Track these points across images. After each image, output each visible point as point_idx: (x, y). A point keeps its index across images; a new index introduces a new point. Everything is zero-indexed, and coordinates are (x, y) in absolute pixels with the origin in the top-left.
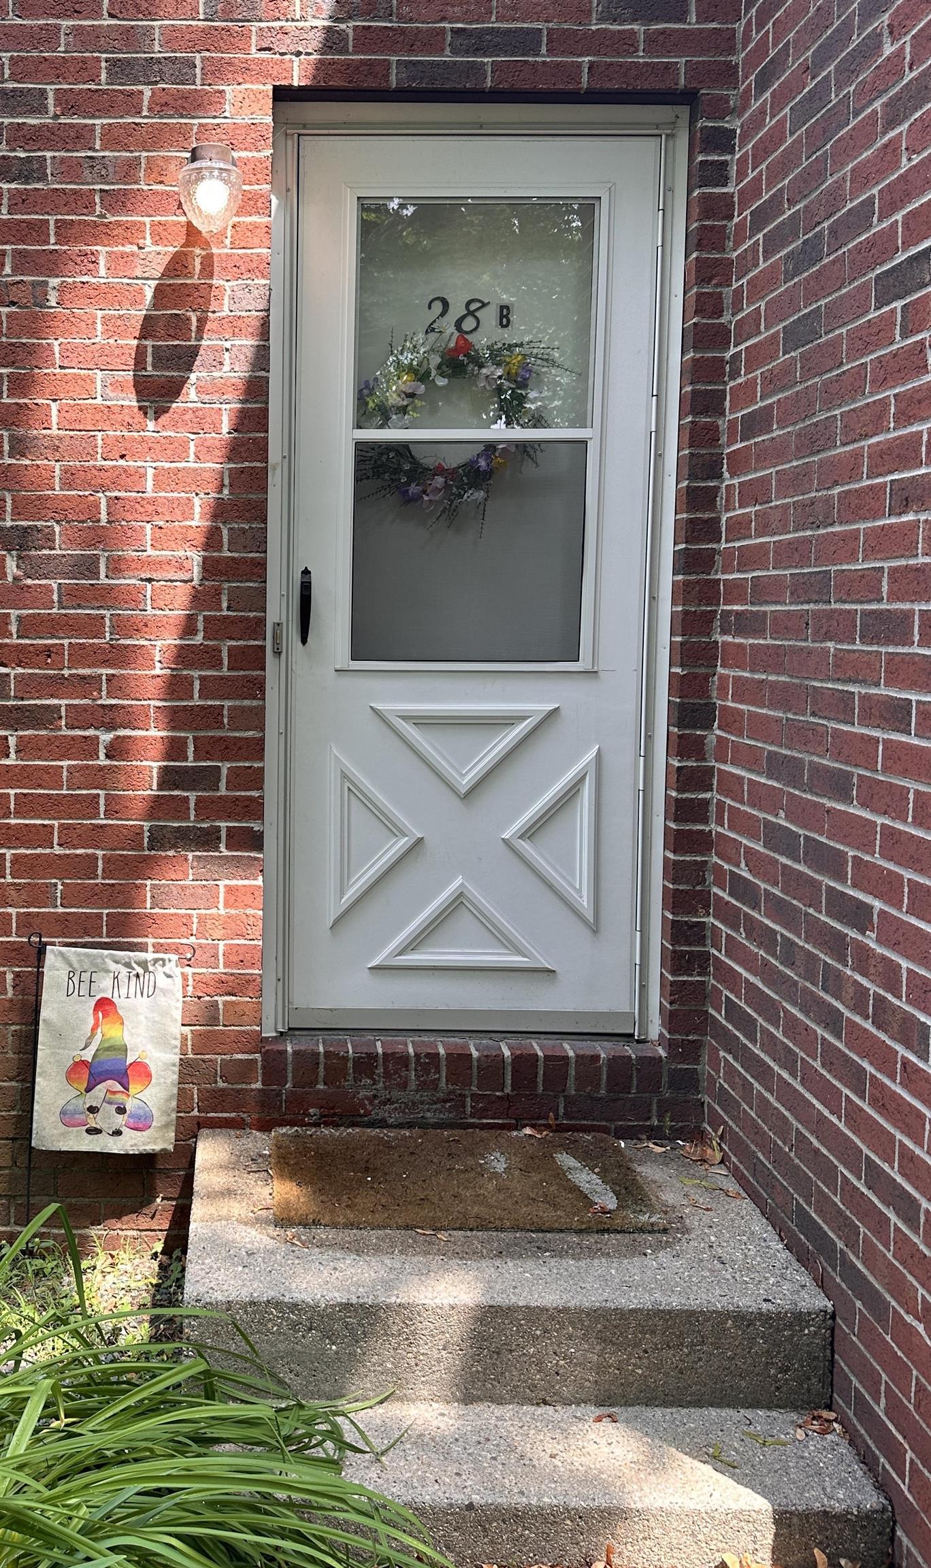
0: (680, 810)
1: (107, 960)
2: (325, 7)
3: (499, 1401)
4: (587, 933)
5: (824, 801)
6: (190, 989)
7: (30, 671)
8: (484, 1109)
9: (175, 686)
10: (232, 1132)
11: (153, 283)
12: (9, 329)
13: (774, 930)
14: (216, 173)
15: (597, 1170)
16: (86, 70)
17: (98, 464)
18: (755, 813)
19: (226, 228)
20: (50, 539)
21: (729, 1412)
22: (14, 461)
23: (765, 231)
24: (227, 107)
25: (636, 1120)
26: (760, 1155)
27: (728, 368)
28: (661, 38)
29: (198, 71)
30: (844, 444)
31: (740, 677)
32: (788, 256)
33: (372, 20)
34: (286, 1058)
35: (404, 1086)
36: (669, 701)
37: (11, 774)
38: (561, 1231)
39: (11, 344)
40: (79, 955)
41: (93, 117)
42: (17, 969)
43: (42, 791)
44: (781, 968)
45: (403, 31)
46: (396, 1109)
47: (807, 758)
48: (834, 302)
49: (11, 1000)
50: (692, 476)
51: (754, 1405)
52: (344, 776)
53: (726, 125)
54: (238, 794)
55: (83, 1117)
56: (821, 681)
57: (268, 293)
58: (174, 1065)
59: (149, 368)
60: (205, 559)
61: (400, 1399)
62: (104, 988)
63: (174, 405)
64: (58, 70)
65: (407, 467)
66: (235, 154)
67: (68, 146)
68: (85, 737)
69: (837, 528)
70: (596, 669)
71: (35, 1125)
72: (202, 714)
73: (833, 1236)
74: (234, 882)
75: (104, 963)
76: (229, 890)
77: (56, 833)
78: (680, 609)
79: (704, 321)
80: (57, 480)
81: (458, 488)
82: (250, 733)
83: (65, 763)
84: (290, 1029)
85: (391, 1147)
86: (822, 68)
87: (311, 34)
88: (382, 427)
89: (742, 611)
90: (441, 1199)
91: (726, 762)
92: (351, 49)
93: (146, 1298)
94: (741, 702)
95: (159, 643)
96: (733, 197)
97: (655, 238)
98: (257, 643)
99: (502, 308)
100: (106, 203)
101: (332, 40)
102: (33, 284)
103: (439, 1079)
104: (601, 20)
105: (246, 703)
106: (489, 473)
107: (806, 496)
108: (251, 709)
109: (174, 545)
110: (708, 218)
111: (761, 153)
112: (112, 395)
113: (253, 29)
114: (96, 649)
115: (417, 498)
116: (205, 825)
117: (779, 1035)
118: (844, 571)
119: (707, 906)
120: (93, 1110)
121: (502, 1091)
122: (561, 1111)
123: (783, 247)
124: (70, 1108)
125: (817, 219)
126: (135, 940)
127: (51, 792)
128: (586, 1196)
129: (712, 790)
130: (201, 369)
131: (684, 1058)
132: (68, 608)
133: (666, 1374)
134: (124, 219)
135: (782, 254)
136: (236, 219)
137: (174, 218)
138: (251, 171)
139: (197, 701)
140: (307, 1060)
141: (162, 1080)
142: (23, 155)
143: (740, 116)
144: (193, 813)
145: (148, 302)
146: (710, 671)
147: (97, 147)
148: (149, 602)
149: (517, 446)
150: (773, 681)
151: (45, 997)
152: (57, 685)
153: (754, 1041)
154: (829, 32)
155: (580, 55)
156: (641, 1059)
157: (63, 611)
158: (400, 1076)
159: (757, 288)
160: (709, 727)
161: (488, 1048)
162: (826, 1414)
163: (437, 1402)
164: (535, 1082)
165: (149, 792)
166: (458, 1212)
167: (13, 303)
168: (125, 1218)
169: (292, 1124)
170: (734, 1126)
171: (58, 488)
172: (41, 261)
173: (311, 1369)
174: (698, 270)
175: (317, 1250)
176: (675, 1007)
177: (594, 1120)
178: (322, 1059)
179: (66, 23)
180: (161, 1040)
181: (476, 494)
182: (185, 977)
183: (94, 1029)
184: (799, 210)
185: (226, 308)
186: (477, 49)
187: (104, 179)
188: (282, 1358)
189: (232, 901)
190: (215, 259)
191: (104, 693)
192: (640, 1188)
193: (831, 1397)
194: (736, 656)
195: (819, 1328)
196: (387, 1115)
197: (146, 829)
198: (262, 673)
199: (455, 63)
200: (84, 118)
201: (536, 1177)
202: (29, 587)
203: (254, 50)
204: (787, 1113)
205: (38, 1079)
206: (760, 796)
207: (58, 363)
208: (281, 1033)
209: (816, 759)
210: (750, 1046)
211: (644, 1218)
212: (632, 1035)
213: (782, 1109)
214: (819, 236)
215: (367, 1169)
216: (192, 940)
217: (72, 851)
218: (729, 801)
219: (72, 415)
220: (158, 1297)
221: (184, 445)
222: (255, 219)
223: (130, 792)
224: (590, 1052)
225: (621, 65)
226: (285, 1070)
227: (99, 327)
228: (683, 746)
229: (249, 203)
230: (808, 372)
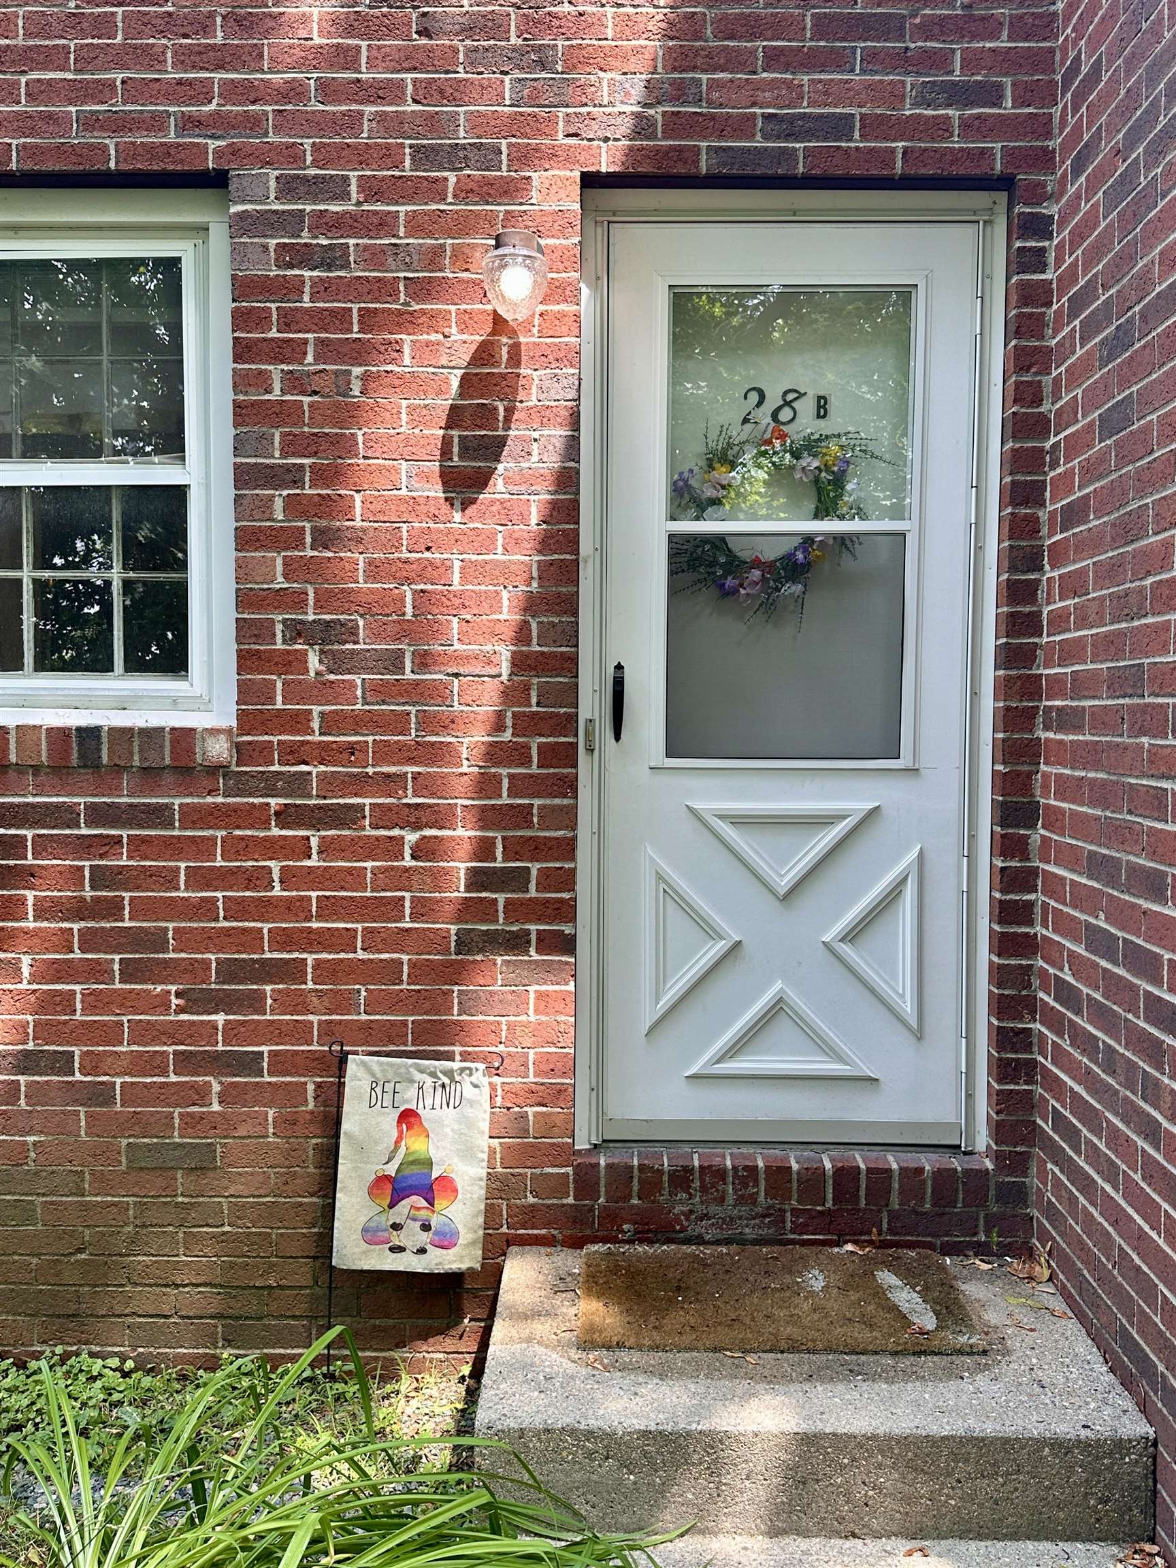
0: (1006, 912)
1: (411, 1070)
2: (633, 92)
3: (806, 1534)
4: (913, 1040)
5: (1140, 902)
6: (499, 1100)
7: (333, 769)
8: (805, 1225)
9: (485, 785)
10: (542, 1250)
11: (460, 372)
12: (310, 418)
13: (1095, 1037)
14: (520, 259)
15: (918, 1289)
16: (390, 156)
17: (403, 556)
18: (1077, 914)
19: (533, 315)
20: (353, 633)
21: (1048, 1545)
22: (316, 553)
23: (1082, 316)
24: (533, 193)
25: (963, 1235)
26: (1085, 1272)
27: (1048, 458)
28: (977, 123)
29: (504, 157)
30: (1155, 534)
31: (1061, 774)
32: (1102, 342)
33: (682, 104)
34: (599, 1172)
35: (722, 1200)
36: (992, 800)
37: (312, 876)
38: (876, 1353)
39: (315, 434)
40: (382, 1064)
41: (397, 203)
42: (319, 1080)
43: (345, 894)
44: (1103, 1076)
45: (713, 117)
46: (713, 1224)
47: (1125, 857)
48: (1145, 388)
49: (312, 1113)
50: (1012, 569)
51: (1074, 1537)
52: (660, 877)
53: (1044, 211)
54: (548, 895)
55: (386, 1234)
56: (1137, 777)
57: (577, 382)
58: (481, 1179)
59: (456, 459)
60: (514, 653)
61: (702, 1532)
62: (408, 1096)
63: (482, 496)
64: (362, 156)
65: (722, 560)
66: (542, 242)
67: (371, 234)
68: (390, 838)
69: (1150, 620)
70: (917, 766)
71: (335, 1243)
72: (511, 813)
73: (1154, 1358)
74: (544, 988)
75: (409, 1072)
76: (540, 995)
77: (359, 938)
78: (1001, 704)
79: (1023, 410)
80: (361, 571)
81: (775, 581)
82: (560, 833)
83: (369, 864)
84: (604, 1141)
85: (706, 1265)
86: (1132, 150)
87: (619, 120)
88: (697, 519)
89: (1063, 707)
90: (753, 1320)
91: (1049, 862)
92: (660, 135)
93: (449, 1424)
94: (1063, 800)
95: (466, 740)
96: (1051, 283)
97: (973, 325)
98: (566, 739)
99: (819, 398)
100: (411, 291)
101: (642, 127)
102: (336, 373)
103: (757, 1193)
104: (915, 105)
105: (557, 801)
106: (807, 566)
107: (1121, 587)
108: (561, 808)
109: (482, 640)
110: (1027, 305)
111: (1078, 237)
112: (417, 485)
113: (560, 115)
114: (401, 747)
115: (735, 591)
116: (514, 929)
117: (1102, 1146)
118: (1156, 663)
119: (1033, 1012)
120: (396, 1227)
121: (824, 1205)
122: (885, 1226)
123: (1098, 332)
124: (372, 1224)
125: (1129, 304)
126: (442, 1048)
127: (355, 894)
128: (905, 1317)
129: (1036, 891)
130: (509, 459)
131: (1012, 1170)
132: (372, 704)
133: (981, 1505)
134: (429, 307)
135: (1097, 340)
136: (542, 308)
137: (481, 306)
138: (559, 259)
139: (505, 800)
140: (620, 1174)
141: (469, 1196)
142: (325, 242)
143: (1057, 202)
144: (501, 916)
145: (454, 392)
146: (1033, 768)
147: (401, 234)
148: (456, 698)
149: (835, 538)
150: (1091, 779)
151: (346, 1109)
152: (360, 784)
153: (1079, 1153)
154: (1138, 113)
155: (893, 141)
156: (967, 1172)
157: (367, 707)
158: (717, 1191)
159: (1074, 376)
160: (1033, 826)
161: (808, 1159)
162: (1148, 1547)
163: (741, 1534)
164: (857, 1196)
165: (456, 894)
166: (770, 1333)
167: (315, 393)
168: (431, 1340)
169: (604, 1240)
170: (1061, 1242)
171: (361, 581)
172: (345, 350)
173: (608, 1501)
174: (1017, 358)
175: (619, 1374)
176: (1002, 1117)
177: (919, 1235)
178: (636, 1172)
179: (369, 109)
180: (467, 1153)
181: (793, 588)
182: (493, 1087)
183: (397, 1142)
184: (1112, 295)
185: (534, 398)
186: (789, 135)
187: (408, 267)
188: (578, 1488)
189: (542, 1007)
190: (523, 348)
191: (410, 792)
192: (962, 1307)
193: (1154, 1529)
194: (1059, 753)
195: (1140, 1455)
196: (703, 1231)
197: (453, 932)
198: (573, 771)
199: (766, 149)
200: (388, 204)
201: (854, 1296)
202: (332, 682)
203: (560, 135)
204: (1110, 1229)
205: (338, 1195)
206: (1083, 898)
207: (362, 453)
208: (595, 1145)
209: (1132, 858)
210: (1075, 1157)
211: (963, 1339)
212: (959, 1147)
213: (1106, 1224)
214: (1130, 321)
215: (678, 1288)
216: (501, 1048)
217: (377, 956)
218: (1052, 903)
219: (376, 507)
220: (463, 1423)
221: (492, 537)
222: (563, 307)
223: (437, 894)
224: (913, 1165)
225: (935, 151)
226: (598, 1184)
227: (404, 417)
228: (1008, 846)
229: (556, 291)
230: (1122, 460)
